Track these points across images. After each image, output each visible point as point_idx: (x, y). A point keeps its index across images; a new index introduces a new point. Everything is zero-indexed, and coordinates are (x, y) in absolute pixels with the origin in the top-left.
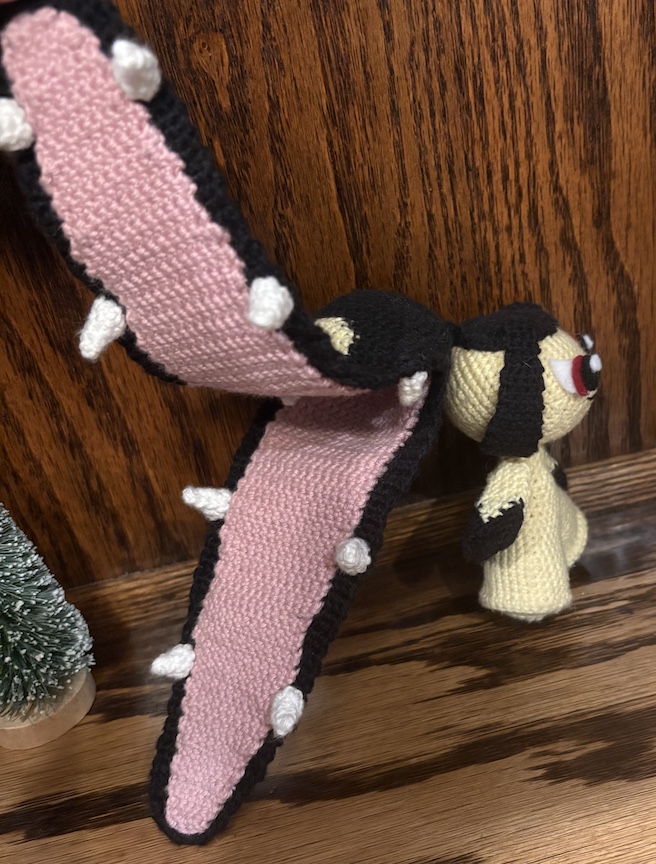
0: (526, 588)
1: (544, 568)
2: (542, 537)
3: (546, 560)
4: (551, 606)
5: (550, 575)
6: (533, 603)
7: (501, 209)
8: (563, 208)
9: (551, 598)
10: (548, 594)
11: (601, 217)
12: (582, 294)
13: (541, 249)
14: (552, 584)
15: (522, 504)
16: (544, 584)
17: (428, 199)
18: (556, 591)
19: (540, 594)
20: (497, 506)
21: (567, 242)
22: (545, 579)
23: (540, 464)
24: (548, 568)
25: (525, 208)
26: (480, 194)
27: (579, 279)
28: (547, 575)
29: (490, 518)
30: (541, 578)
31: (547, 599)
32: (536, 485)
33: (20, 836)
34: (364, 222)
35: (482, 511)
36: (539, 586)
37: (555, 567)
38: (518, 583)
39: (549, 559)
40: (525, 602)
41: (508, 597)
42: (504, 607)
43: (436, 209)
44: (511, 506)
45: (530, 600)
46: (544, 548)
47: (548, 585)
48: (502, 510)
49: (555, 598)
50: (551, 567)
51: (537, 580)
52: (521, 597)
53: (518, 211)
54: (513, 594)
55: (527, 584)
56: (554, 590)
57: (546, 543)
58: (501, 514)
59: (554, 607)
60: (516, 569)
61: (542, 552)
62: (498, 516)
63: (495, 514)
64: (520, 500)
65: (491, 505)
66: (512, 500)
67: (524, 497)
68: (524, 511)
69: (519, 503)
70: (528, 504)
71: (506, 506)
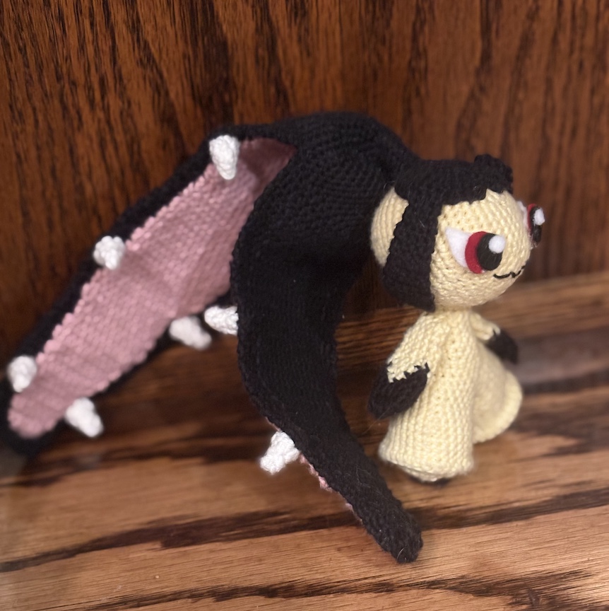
0: (420, 444)
1: (443, 429)
2: (448, 399)
3: (447, 422)
4: (441, 468)
5: (448, 437)
6: (423, 462)
9: (444, 460)
10: (442, 455)
14: (448, 446)
15: (428, 370)
16: (440, 444)
18: (452, 454)
19: (433, 453)
20: (403, 369)
22: (441, 440)
23: (461, 326)
24: (447, 430)
28: (444, 436)
29: (395, 379)
30: (438, 438)
31: (440, 460)
32: (453, 346)
33: (158, 545)
35: (390, 370)
36: (433, 446)
37: (455, 430)
38: (414, 439)
39: (451, 421)
40: (416, 458)
41: (403, 451)
42: (397, 460)
44: (416, 369)
45: (422, 457)
46: (448, 409)
47: (443, 447)
48: (406, 373)
49: (448, 461)
50: (451, 430)
51: (433, 440)
52: (414, 454)
54: (408, 448)
55: (422, 442)
56: (448, 453)
57: (452, 406)
58: (405, 378)
59: (446, 470)
60: (415, 425)
61: (445, 414)
62: (402, 379)
63: (401, 376)
64: (426, 365)
65: (399, 366)
66: (419, 364)
67: (432, 362)
68: (429, 375)
69: (424, 368)
70: (433, 370)
71: (411, 370)
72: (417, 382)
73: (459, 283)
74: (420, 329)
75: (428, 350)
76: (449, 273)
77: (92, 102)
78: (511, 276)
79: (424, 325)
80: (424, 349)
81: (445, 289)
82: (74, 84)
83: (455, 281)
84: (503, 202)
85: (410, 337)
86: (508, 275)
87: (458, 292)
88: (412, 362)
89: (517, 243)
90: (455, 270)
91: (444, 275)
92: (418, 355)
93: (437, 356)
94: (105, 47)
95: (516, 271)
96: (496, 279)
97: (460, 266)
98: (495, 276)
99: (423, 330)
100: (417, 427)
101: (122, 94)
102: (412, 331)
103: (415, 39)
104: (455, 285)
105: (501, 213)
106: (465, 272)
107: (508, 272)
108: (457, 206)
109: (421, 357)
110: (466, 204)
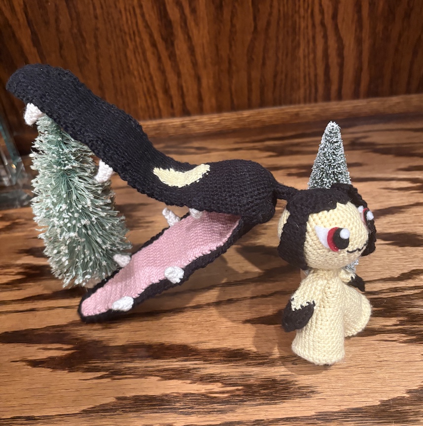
0: (312, 347)
2: (328, 321)
4: (325, 360)
6: (314, 357)
7: (302, 11)
8: (322, 12)
9: (326, 356)
10: (325, 353)
11: (335, 16)
12: (326, 42)
13: (314, 25)
15: (314, 304)
16: (324, 347)
17: (279, 4)
18: (331, 352)
20: (300, 303)
21: (323, 24)
22: (324, 345)
25: (310, 11)
26: (296, 5)
27: (325, 37)
29: (295, 309)
31: (324, 356)
32: (329, 290)
34: (259, 10)
35: (293, 303)
36: (320, 348)
37: (332, 339)
39: (329, 334)
40: (310, 354)
41: (303, 350)
43: (281, 9)
44: (308, 304)
45: (314, 354)
48: (302, 306)
49: (329, 356)
50: (330, 339)
51: (319, 345)
52: (309, 352)
53: (307, 11)
54: (306, 349)
55: (313, 345)
59: (328, 361)
62: (300, 309)
63: (298, 307)
64: (313, 302)
65: (298, 301)
66: (309, 301)
67: (317, 300)
68: (315, 308)
69: (312, 303)
70: (317, 305)
71: (305, 304)
72: (308, 311)
73: (327, 257)
74: (310, 281)
75: (314, 293)
76: (321, 252)
77: (131, 39)
78: (357, 251)
79: (311, 278)
80: (312, 292)
81: (320, 261)
82: (125, 33)
83: (325, 256)
84: (348, 209)
85: (304, 284)
86: (356, 250)
87: (328, 262)
88: (305, 299)
89: (359, 231)
90: (323, 250)
91: (318, 253)
92: (308, 296)
93: (320, 297)
94: (134, 21)
95: (360, 248)
96: (349, 253)
97: (326, 248)
98: (348, 251)
99: (311, 282)
100: (310, 337)
101: (140, 37)
102: (305, 281)
103: (231, 21)
104: (325, 258)
105: (347, 215)
106: (329, 251)
107: (355, 249)
108: (321, 213)
109: (310, 296)
110: (325, 212)
